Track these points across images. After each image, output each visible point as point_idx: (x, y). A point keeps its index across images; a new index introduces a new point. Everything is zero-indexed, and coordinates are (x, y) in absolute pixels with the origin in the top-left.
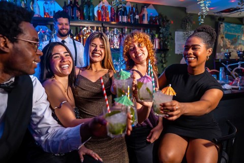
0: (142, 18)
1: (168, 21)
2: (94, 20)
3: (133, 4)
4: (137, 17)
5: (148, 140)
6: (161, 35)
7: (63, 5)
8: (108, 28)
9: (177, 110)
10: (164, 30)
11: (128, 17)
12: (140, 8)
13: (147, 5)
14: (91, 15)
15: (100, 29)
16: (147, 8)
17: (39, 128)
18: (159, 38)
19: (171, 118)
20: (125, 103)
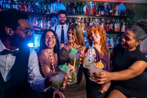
0: (114, 12)
1: (133, 13)
2: (83, 14)
3: (108, 3)
4: (111, 11)
5: (100, 91)
6: (127, 23)
7: (66, 6)
8: (91, 19)
9: (103, 78)
10: (129, 19)
11: (105, 12)
12: (114, 5)
13: (118, 3)
14: (81, 11)
15: (86, 19)
16: (118, 5)
17: (30, 76)
18: (125, 25)
19: (99, 83)
20: (63, 69)
